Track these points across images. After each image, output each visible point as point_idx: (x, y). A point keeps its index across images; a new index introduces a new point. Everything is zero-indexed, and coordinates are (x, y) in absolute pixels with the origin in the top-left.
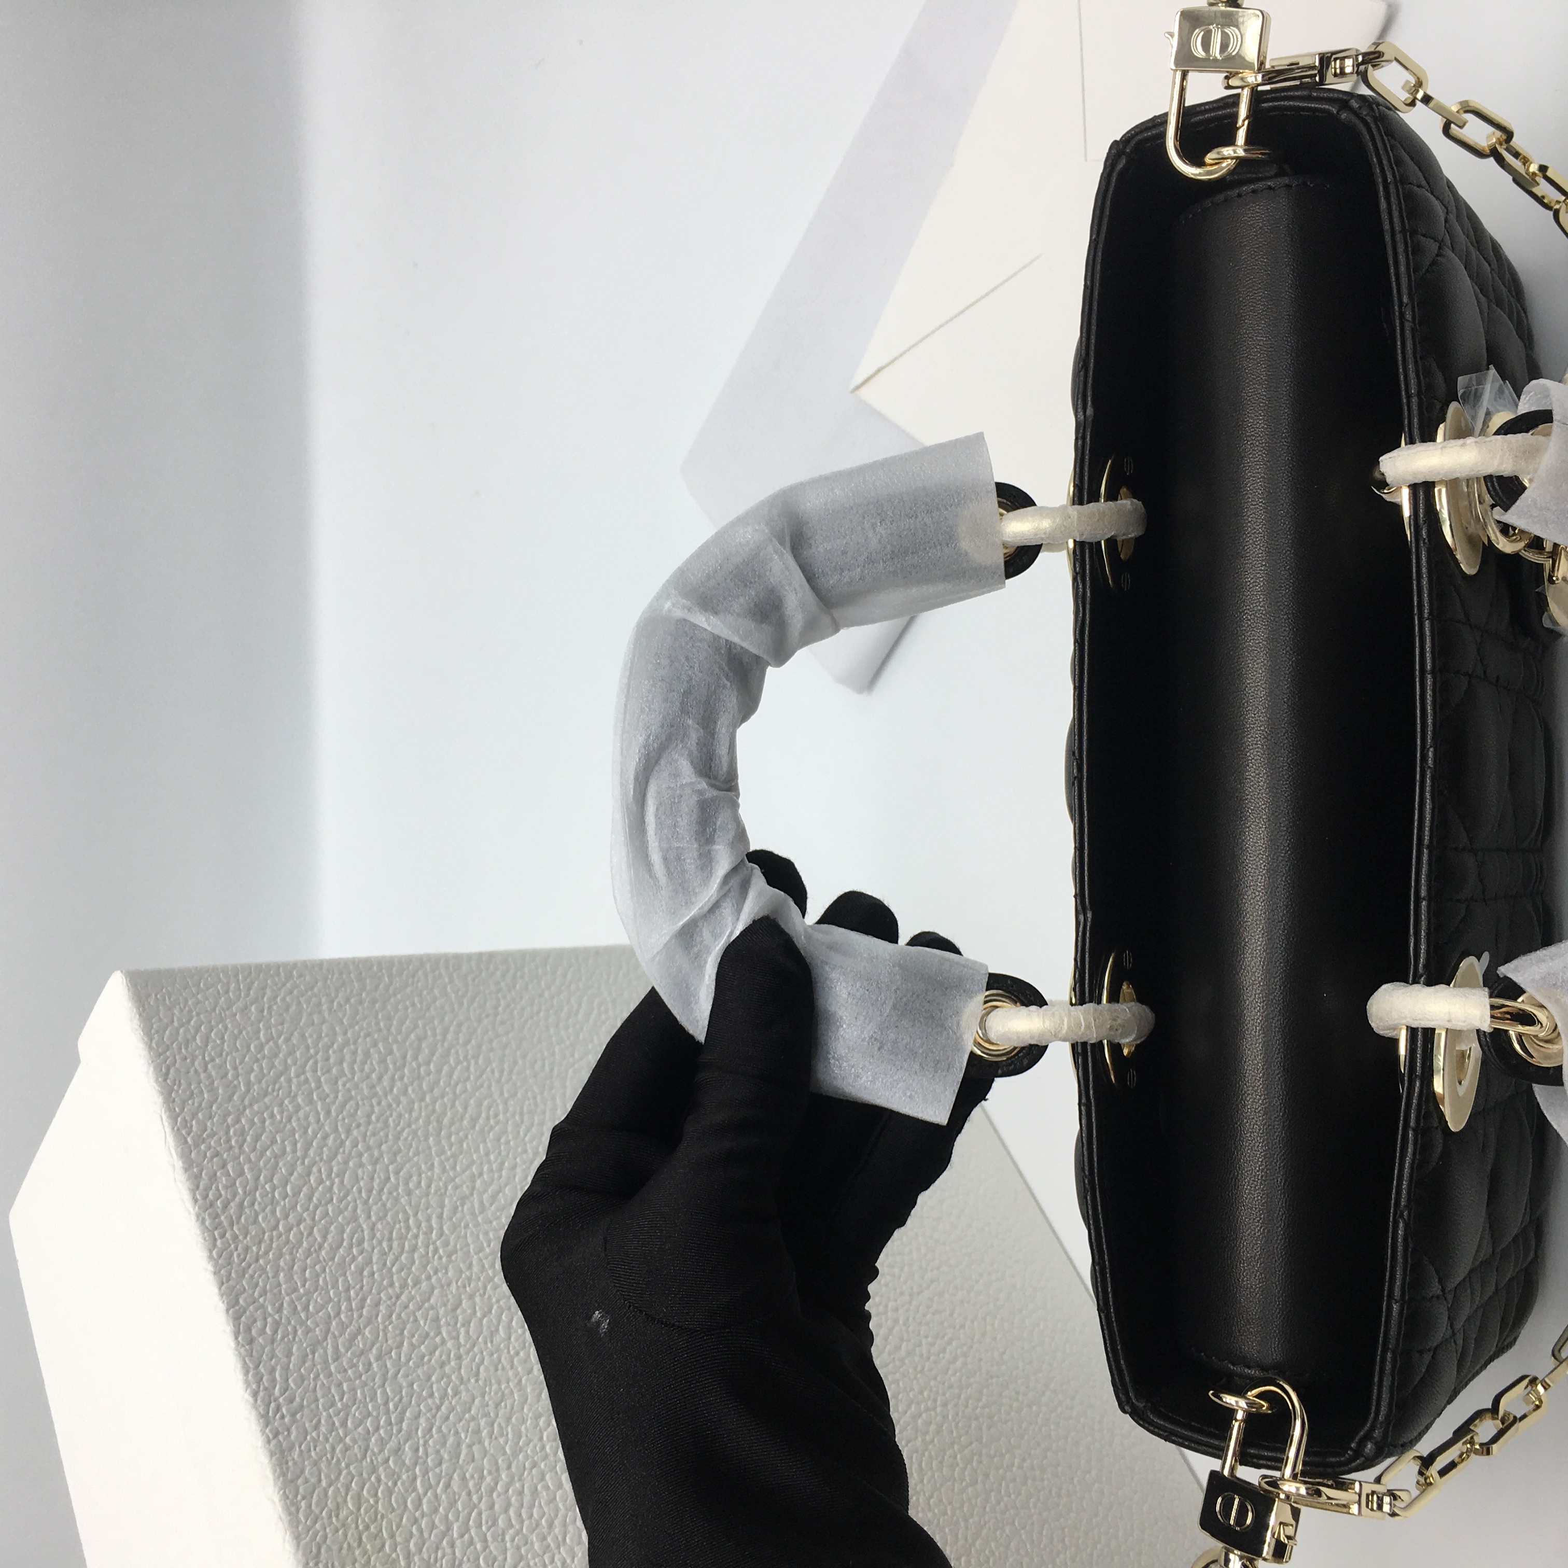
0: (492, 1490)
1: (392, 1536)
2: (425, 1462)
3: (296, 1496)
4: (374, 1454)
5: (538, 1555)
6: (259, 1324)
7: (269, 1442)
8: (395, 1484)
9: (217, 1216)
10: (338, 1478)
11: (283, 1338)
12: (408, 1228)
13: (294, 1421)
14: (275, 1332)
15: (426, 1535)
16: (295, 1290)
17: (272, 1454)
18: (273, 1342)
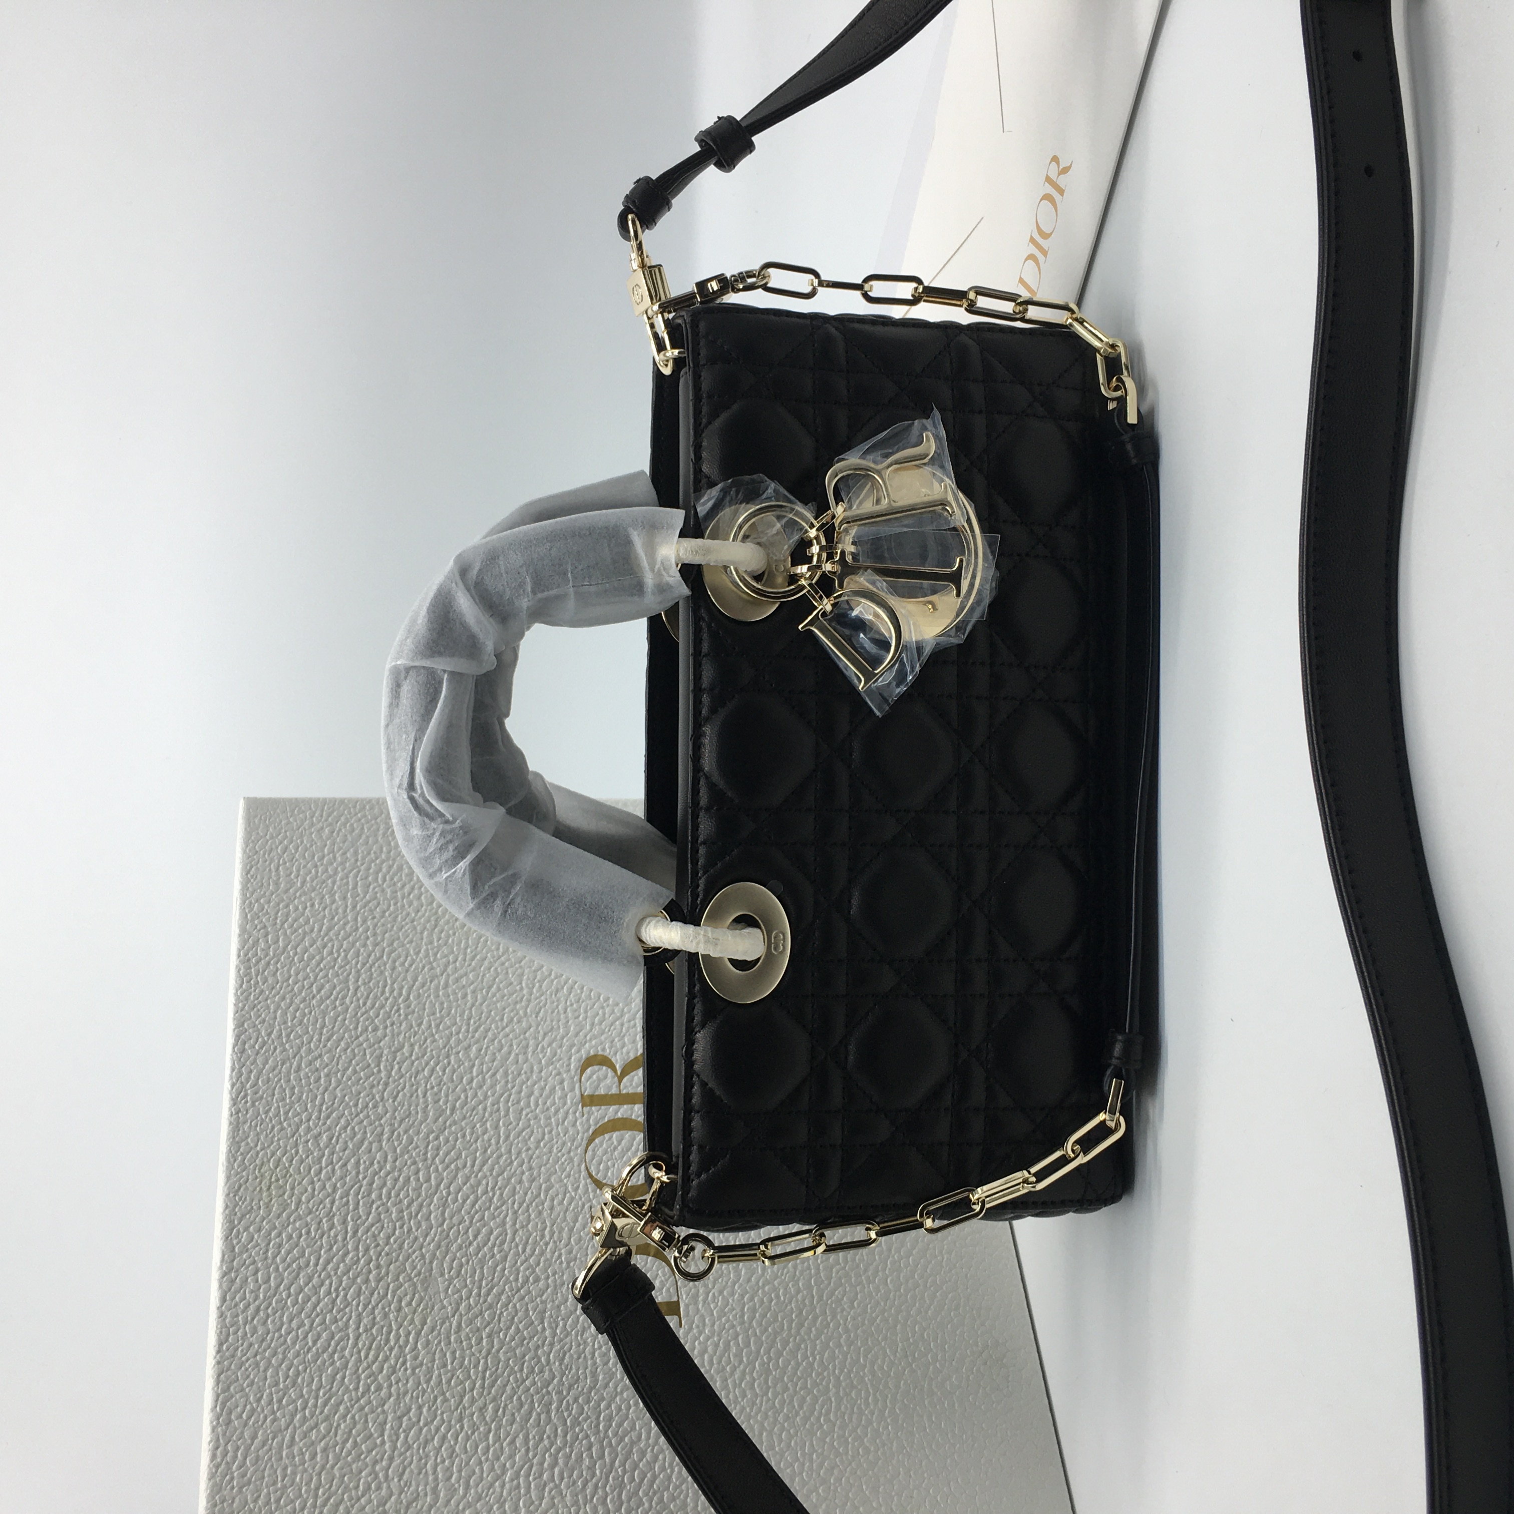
0: (376, 1173)
1: (293, 1189)
2: (335, 1147)
3: (237, 1152)
4: (300, 1135)
5: (392, 1221)
6: (252, 1041)
7: (231, 1115)
8: (307, 1157)
9: (250, 968)
10: (269, 1146)
11: (265, 1053)
12: (383, 993)
13: (253, 1104)
14: (261, 1048)
15: (316, 1193)
16: (285, 1023)
17: (231, 1123)
18: (258, 1053)
